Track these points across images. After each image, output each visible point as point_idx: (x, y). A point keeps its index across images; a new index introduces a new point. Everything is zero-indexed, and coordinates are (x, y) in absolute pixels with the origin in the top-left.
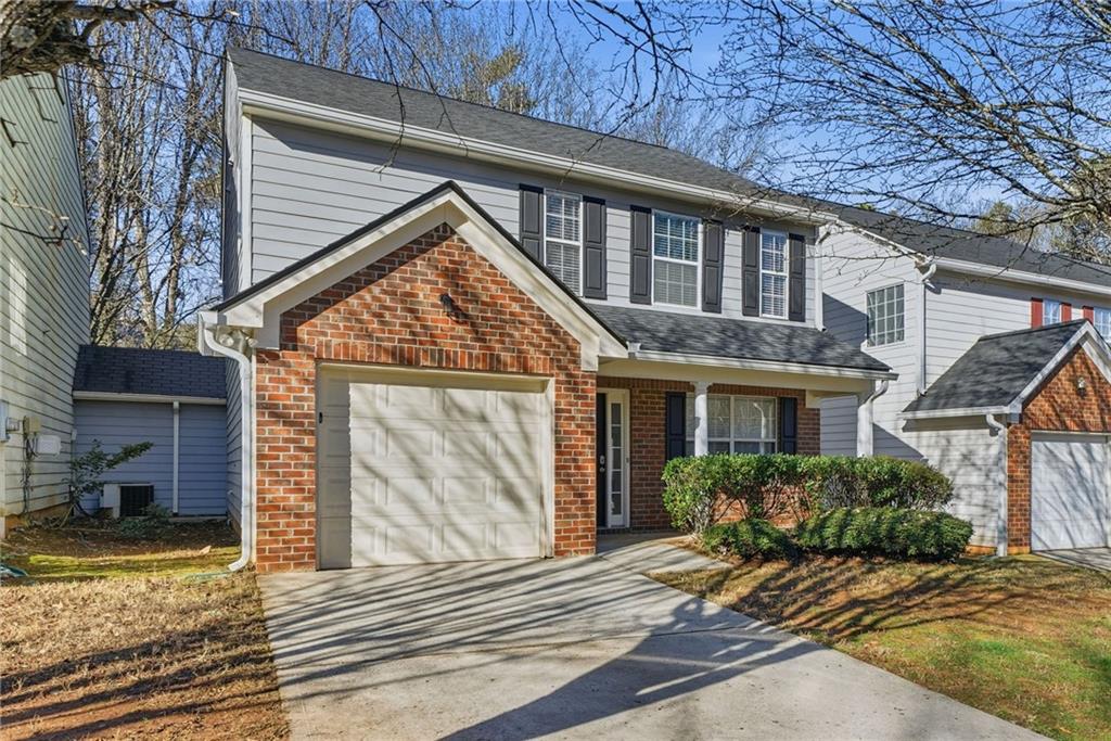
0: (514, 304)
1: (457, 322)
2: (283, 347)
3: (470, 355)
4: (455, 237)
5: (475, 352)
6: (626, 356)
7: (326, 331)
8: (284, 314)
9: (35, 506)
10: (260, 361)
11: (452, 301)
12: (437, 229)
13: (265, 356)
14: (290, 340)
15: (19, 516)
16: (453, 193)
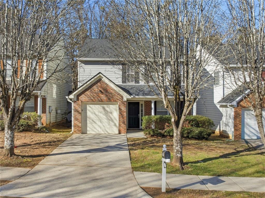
0: (111, 90)
1: (102, 94)
2: (77, 100)
3: (104, 99)
4: (102, 81)
5: (105, 99)
6: (131, 98)
7: (83, 98)
8: (77, 95)
9: (57, 121)
10: (74, 103)
11: (101, 91)
12: (99, 80)
13: (75, 102)
14: (78, 99)
15: (55, 123)
16: (100, 74)
